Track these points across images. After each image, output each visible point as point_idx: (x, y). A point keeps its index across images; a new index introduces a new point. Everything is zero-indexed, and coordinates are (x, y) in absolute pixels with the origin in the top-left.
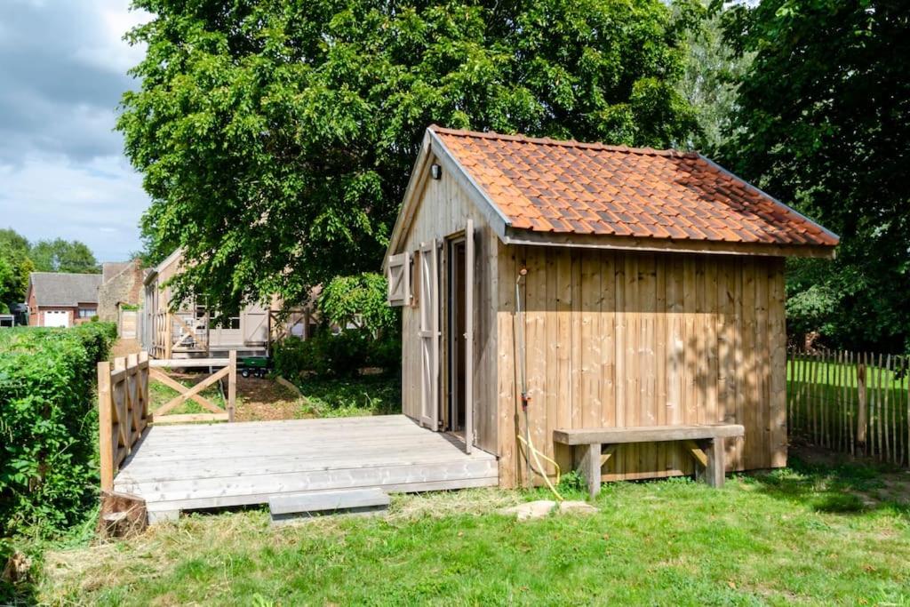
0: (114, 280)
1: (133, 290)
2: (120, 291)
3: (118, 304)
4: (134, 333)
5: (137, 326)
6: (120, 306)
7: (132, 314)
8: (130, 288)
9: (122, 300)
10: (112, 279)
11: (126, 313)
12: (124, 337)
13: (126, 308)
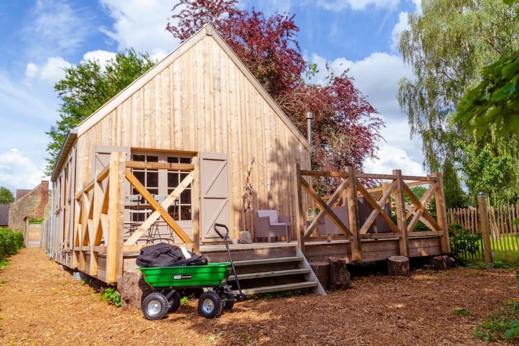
0: (24, 200)
1: (40, 207)
2: (28, 208)
3: (25, 219)
4: (39, 243)
5: (42, 236)
6: (27, 221)
7: (38, 226)
8: (36, 206)
9: (29, 215)
10: (21, 199)
11: (32, 226)
12: (30, 247)
13: (33, 221)
